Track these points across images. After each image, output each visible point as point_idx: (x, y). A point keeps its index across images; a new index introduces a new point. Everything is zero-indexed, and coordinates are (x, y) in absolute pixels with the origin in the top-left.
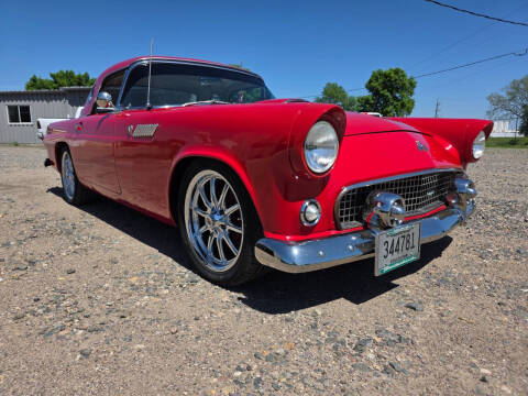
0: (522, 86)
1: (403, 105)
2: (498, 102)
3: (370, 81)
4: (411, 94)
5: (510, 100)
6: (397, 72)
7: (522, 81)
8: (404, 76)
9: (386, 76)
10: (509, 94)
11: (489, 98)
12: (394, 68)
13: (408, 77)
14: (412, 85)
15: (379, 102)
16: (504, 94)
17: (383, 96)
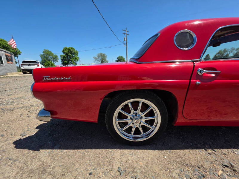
0: (100, 55)
1: (76, 59)
2: (96, 59)
3: (63, 50)
4: (77, 55)
5: (98, 58)
6: (72, 48)
7: (100, 54)
8: (74, 50)
9: (69, 49)
10: (97, 57)
11: (94, 58)
12: (71, 47)
13: (76, 50)
14: (77, 53)
15: (68, 57)
16: (96, 57)
17: (69, 55)
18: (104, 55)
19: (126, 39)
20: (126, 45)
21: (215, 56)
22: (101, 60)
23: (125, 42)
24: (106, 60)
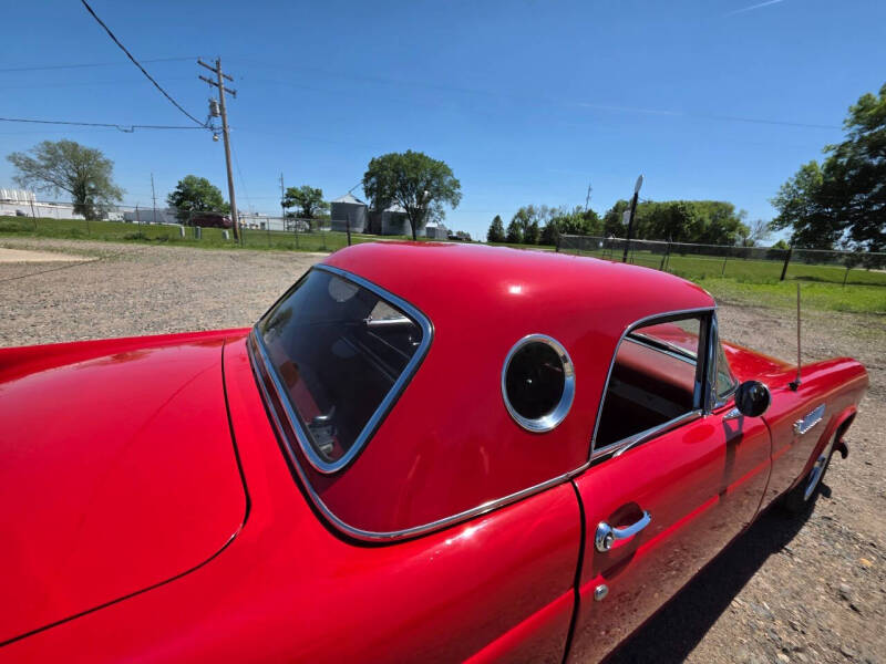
2: (29, 167)
10: (41, 157)
11: (13, 159)
18: (89, 156)
19: (221, 107)
20: (222, 136)
21: (513, 222)
22: (71, 179)
23: (217, 122)
24: (107, 185)
